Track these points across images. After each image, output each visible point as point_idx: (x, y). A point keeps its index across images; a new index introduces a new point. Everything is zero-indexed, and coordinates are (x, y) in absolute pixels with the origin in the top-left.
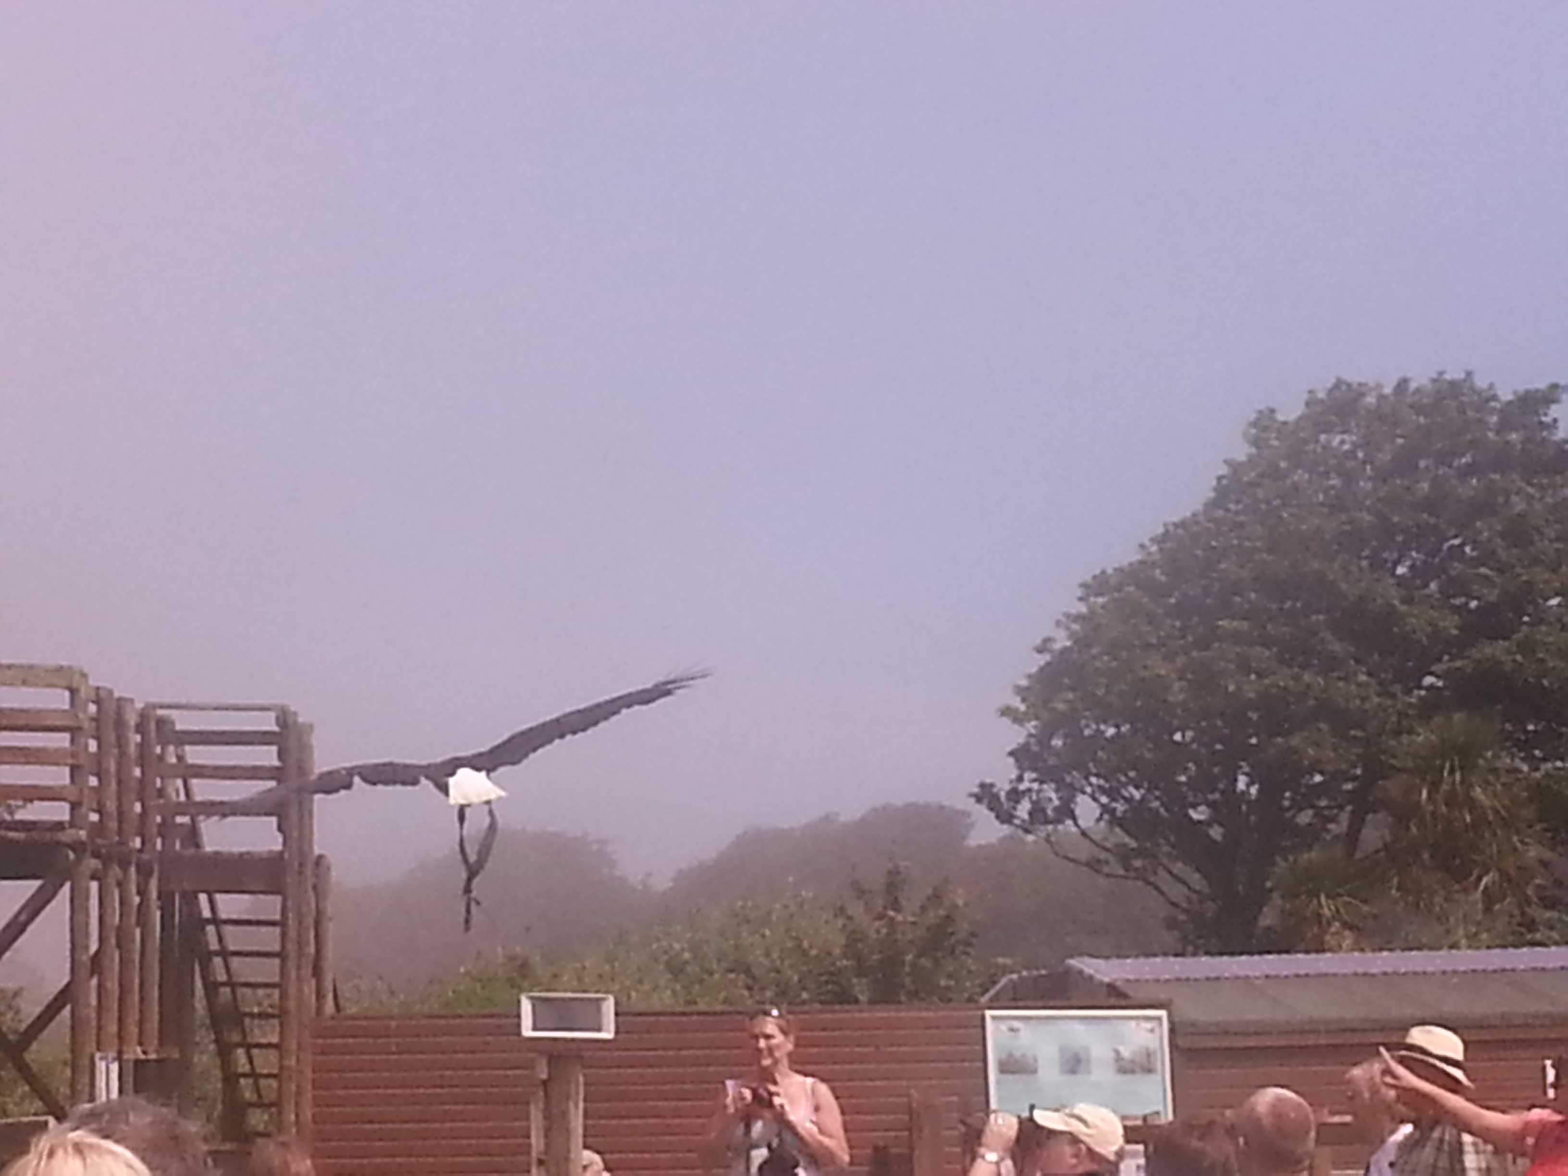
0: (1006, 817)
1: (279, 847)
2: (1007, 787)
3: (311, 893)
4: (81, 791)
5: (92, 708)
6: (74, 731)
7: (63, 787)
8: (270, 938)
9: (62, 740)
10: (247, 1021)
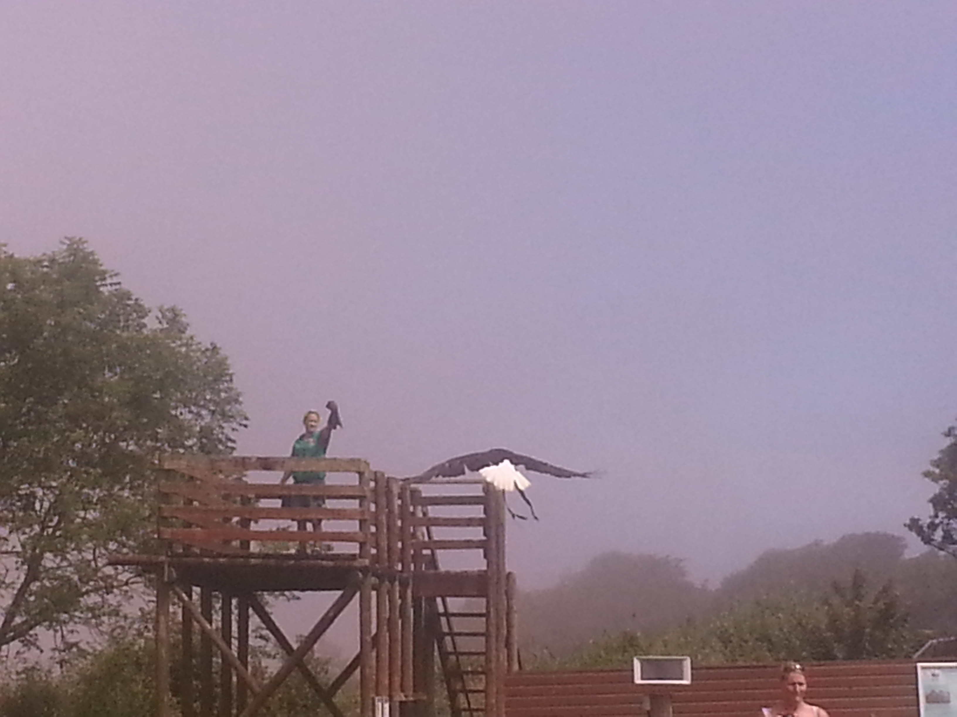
0: (928, 540)
1: (485, 568)
2: (929, 521)
3: (504, 597)
4: (366, 535)
5: (372, 484)
6: (362, 498)
7: (355, 533)
8: (479, 625)
9: (354, 504)
10: (465, 677)
